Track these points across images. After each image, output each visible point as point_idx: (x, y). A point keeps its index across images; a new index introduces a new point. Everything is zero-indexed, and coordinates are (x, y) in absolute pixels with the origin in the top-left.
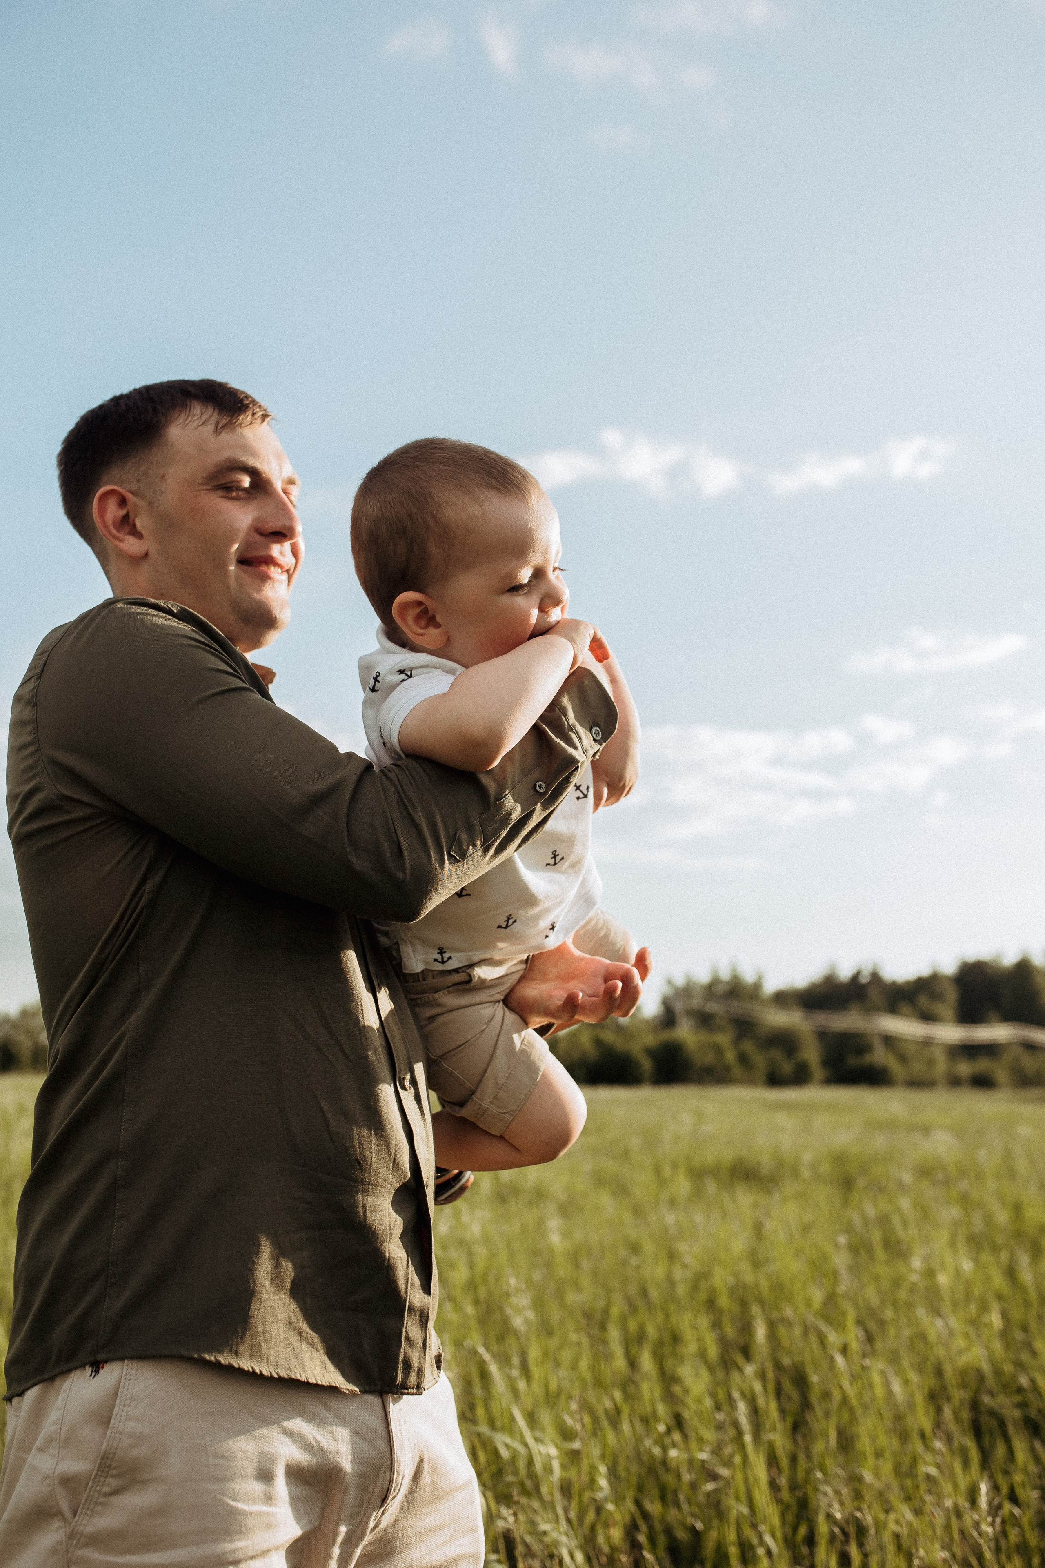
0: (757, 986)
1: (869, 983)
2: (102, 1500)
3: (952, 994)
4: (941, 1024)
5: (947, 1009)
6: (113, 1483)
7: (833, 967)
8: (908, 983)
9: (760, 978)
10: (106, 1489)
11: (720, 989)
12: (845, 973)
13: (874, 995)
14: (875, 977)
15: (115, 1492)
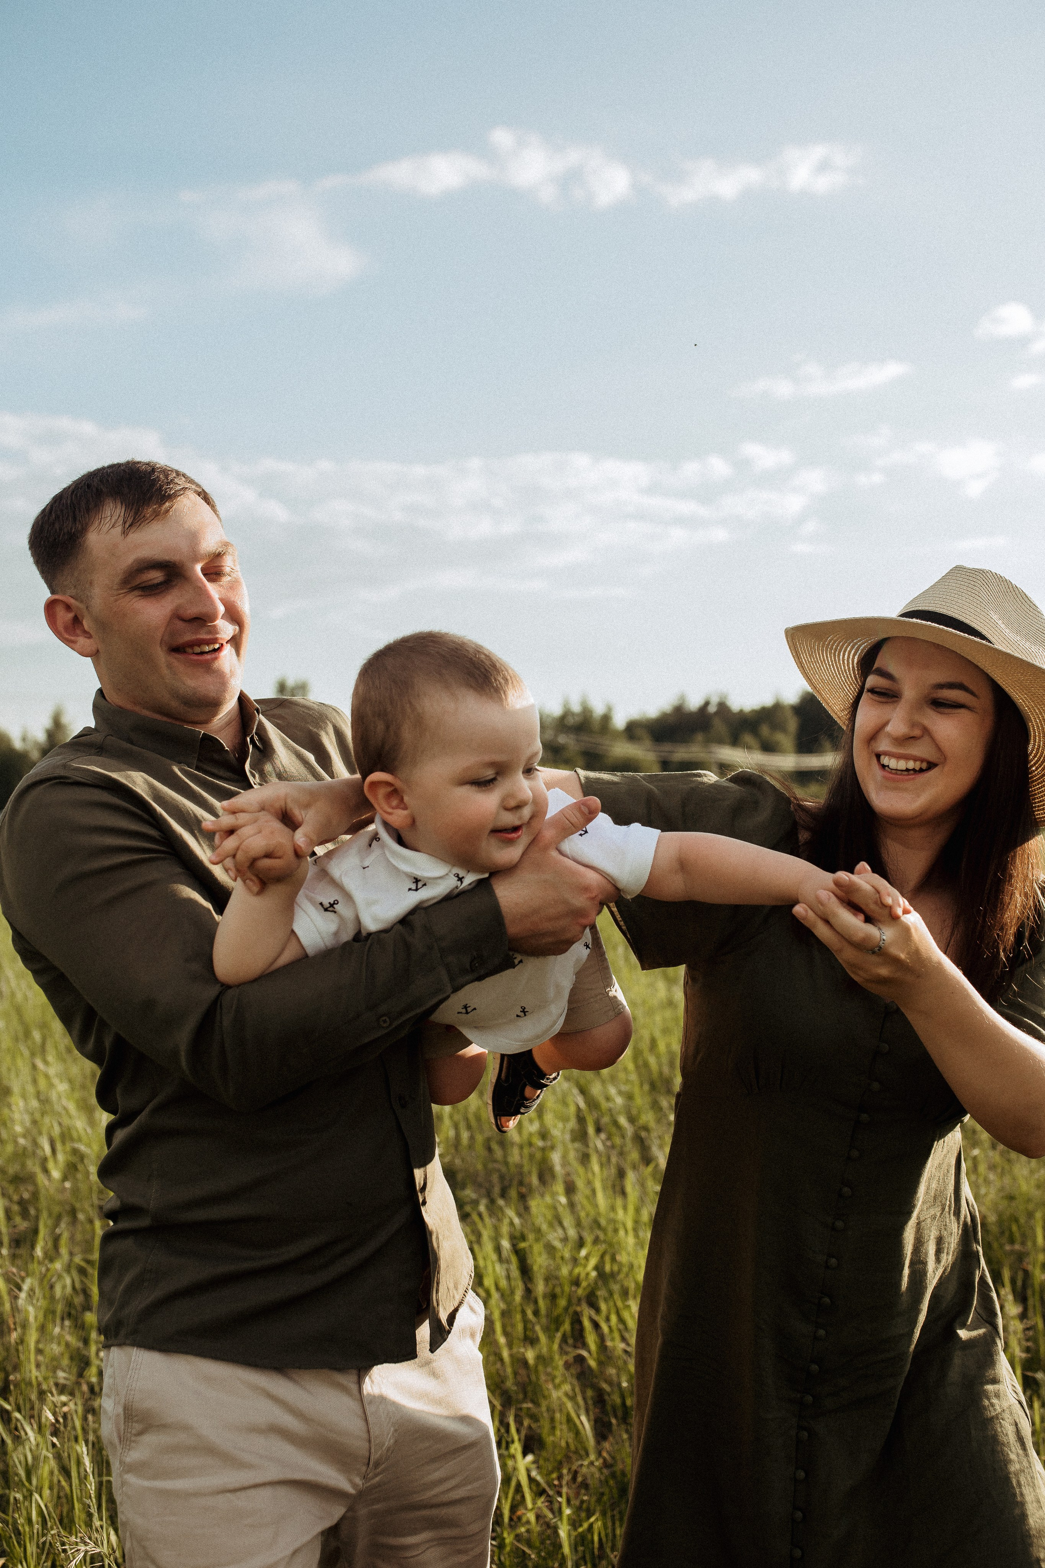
0: (606, 718)
1: (716, 713)
2: (133, 1438)
3: (793, 724)
4: (778, 754)
5: (786, 740)
6: (138, 1427)
7: (682, 698)
8: (754, 712)
9: (610, 709)
10: (134, 1431)
11: (571, 721)
12: (694, 703)
13: (719, 726)
14: (723, 707)
15: (140, 1433)
